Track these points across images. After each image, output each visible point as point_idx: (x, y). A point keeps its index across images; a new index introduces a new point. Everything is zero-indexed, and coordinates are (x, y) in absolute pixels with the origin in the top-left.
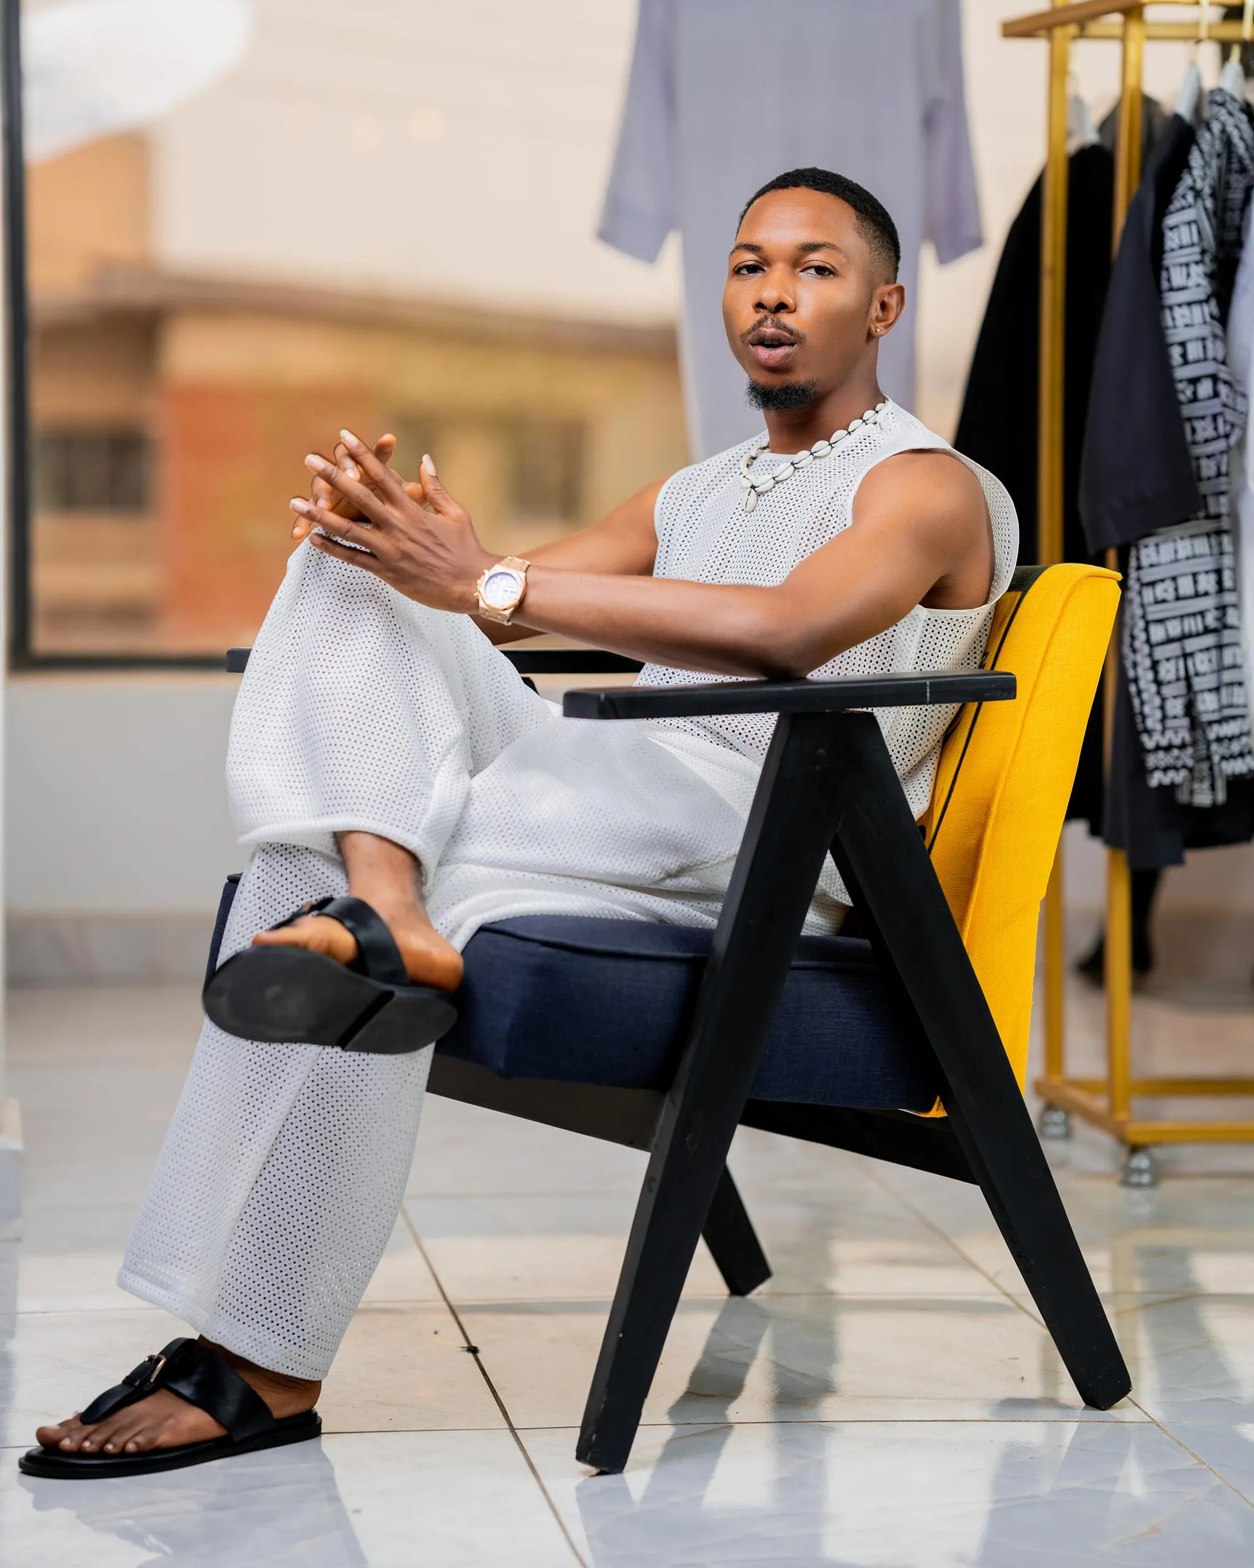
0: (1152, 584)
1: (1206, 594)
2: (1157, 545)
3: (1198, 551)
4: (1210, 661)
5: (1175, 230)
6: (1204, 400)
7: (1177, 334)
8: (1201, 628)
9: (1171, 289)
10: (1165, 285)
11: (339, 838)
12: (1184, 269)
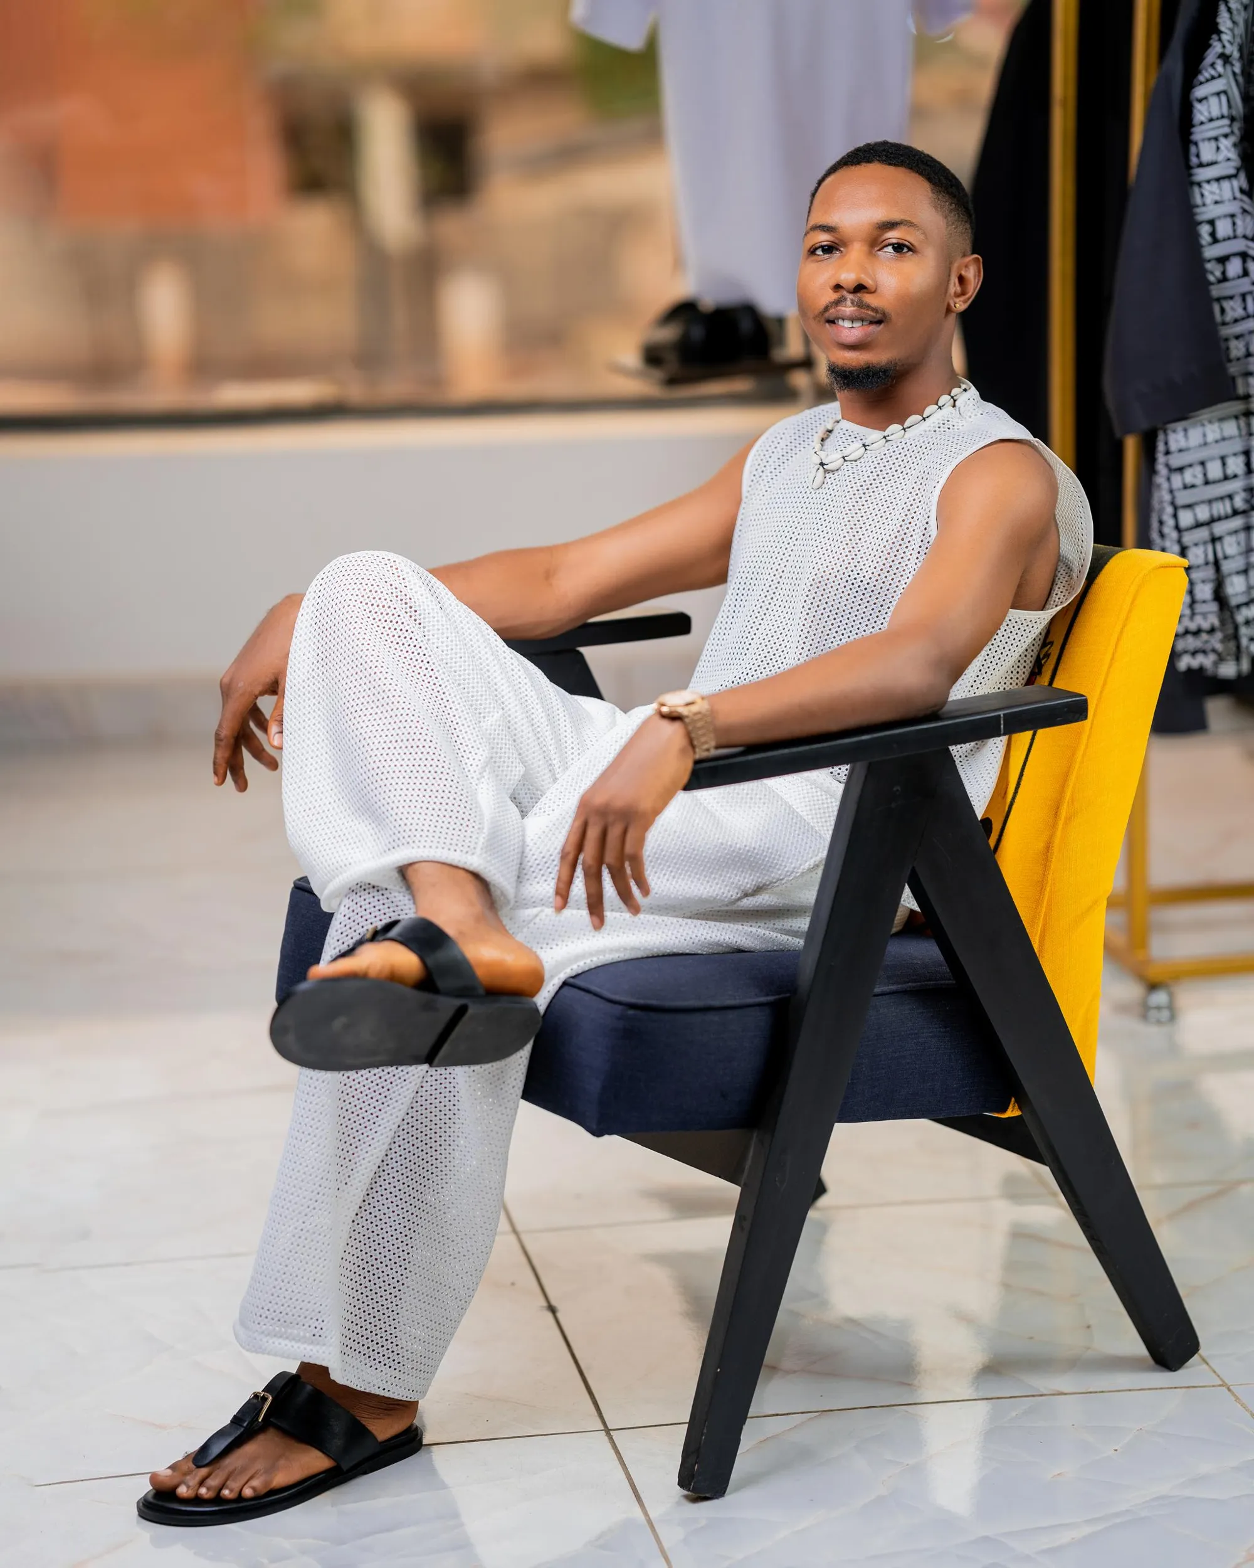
0: (1181, 469)
1: (1235, 476)
2: (1185, 430)
3: (1226, 434)
4: (1239, 544)
5: (1204, 102)
6: (1234, 279)
7: (1207, 212)
8: (1229, 511)
9: (1201, 165)
10: (1194, 160)
11: (403, 872)
12: (1213, 144)
